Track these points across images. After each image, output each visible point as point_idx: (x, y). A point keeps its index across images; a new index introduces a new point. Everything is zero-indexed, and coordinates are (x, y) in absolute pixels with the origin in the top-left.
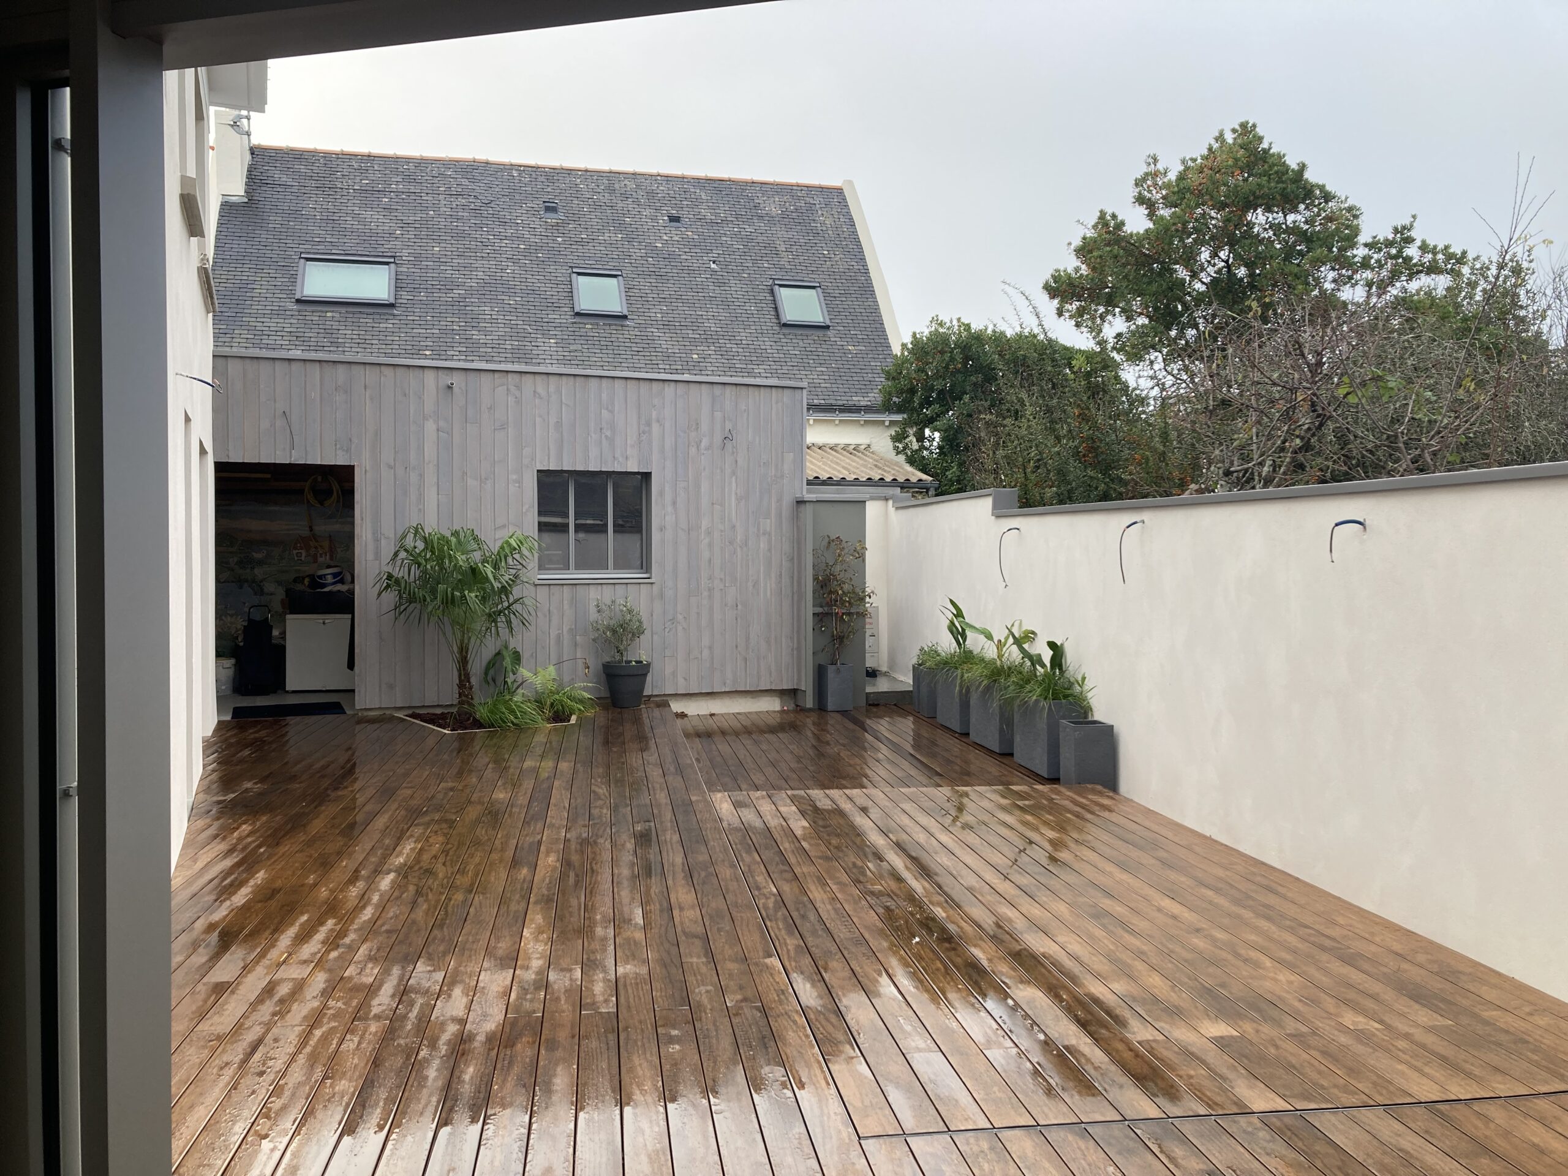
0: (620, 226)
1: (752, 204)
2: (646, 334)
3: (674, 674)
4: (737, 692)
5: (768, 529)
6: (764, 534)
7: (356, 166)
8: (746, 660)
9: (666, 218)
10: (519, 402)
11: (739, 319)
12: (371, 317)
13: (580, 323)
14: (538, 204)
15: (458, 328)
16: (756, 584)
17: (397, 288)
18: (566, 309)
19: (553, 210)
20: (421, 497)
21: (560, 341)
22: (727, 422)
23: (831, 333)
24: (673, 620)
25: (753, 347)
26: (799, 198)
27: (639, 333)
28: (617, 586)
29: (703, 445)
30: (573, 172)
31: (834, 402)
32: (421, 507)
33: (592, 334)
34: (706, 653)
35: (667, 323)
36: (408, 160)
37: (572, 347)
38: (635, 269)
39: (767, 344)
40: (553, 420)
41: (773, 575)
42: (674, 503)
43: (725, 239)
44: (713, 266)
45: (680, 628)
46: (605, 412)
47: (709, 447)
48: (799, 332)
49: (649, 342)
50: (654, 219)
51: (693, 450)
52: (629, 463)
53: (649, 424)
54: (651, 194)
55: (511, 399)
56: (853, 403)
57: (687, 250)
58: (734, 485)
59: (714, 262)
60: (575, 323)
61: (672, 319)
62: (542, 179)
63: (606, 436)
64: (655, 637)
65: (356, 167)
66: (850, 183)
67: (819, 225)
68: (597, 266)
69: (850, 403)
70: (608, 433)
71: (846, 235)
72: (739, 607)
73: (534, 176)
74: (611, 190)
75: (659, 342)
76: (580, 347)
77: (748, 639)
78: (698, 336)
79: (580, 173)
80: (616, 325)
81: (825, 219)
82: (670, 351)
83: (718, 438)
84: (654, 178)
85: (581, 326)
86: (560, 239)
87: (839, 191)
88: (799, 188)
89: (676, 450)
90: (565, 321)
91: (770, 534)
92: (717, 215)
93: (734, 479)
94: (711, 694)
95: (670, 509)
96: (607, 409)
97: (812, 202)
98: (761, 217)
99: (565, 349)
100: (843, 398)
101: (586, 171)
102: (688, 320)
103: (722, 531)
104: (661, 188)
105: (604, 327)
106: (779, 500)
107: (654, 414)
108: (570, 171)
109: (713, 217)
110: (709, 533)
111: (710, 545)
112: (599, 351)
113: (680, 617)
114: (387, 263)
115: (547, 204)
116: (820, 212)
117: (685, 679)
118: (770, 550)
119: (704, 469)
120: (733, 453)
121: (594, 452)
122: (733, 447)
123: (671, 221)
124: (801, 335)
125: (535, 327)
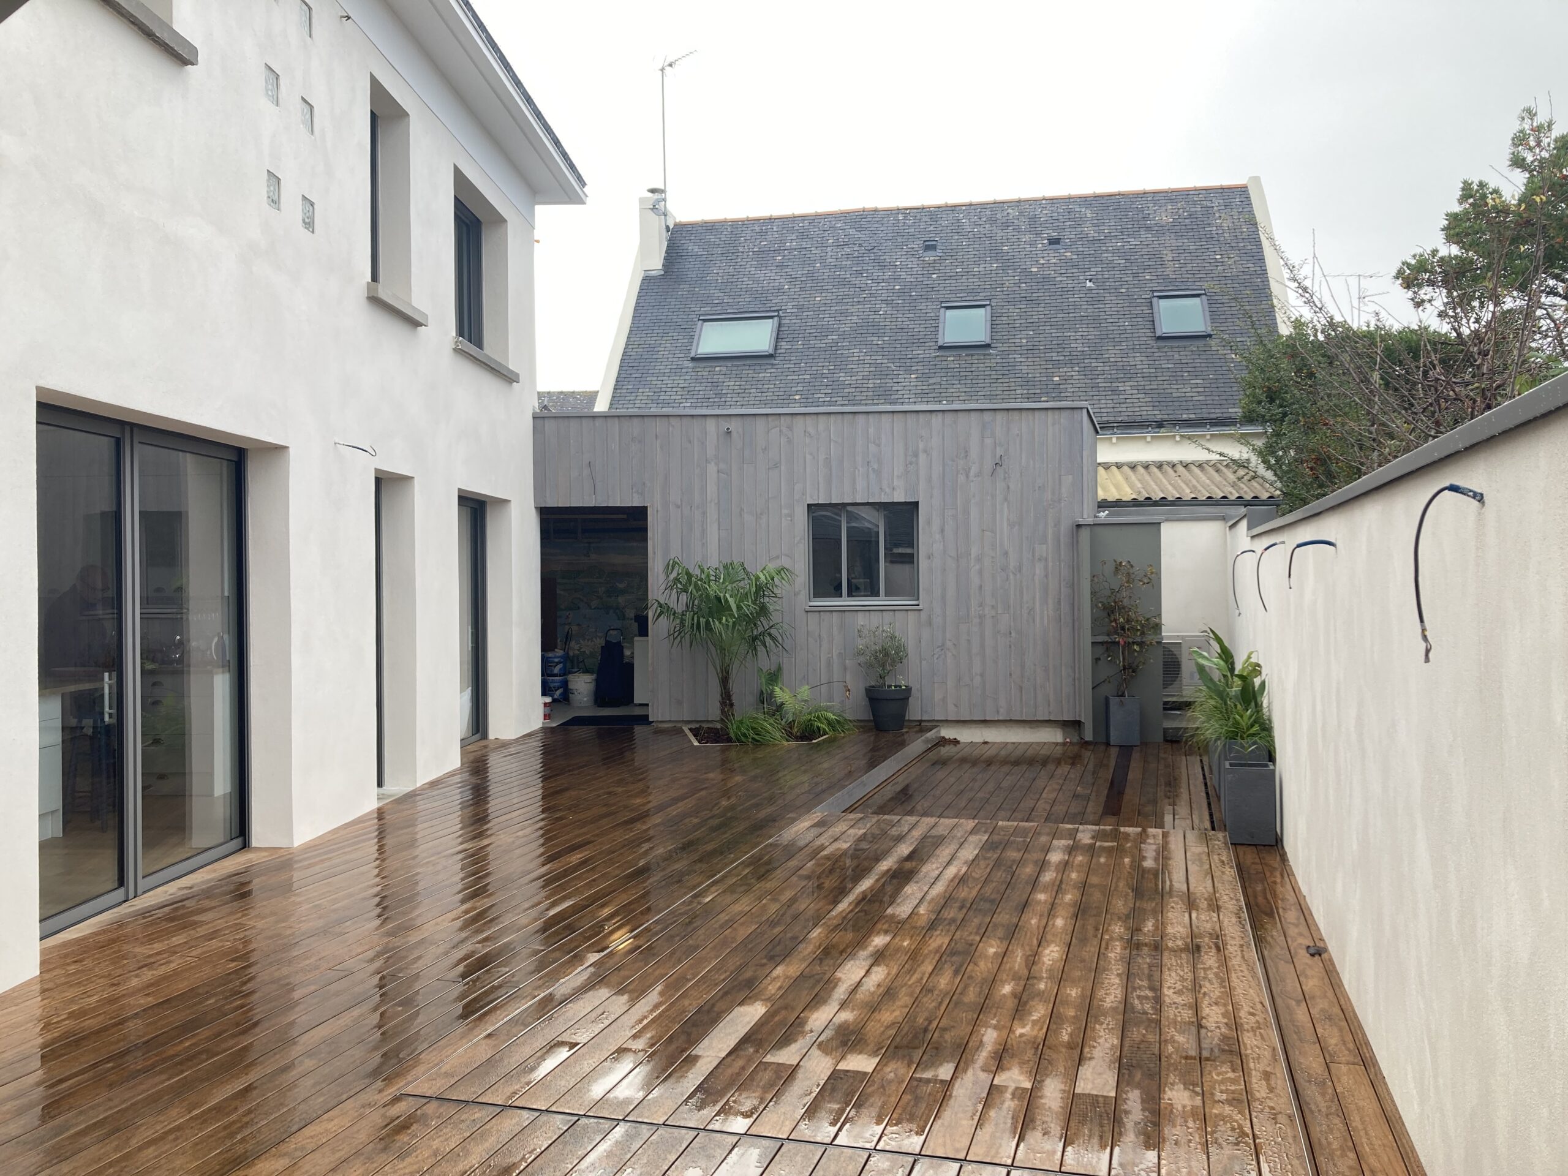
0: (996, 255)
1: (1140, 216)
2: (1008, 360)
3: (944, 699)
4: (1011, 721)
5: (1045, 555)
6: (1040, 560)
7: (757, 229)
8: (1021, 688)
9: (1045, 242)
10: (790, 441)
11: (1111, 336)
12: (753, 368)
13: (942, 356)
14: (917, 244)
15: (827, 372)
16: (1031, 610)
17: (778, 339)
18: (931, 344)
19: (933, 248)
20: (704, 532)
21: (920, 376)
22: (998, 448)
23: (1212, 342)
24: (942, 647)
25: (1121, 364)
26: (1195, 203)
27: (1001, 361)
28: (884, 613)
29: (972, 473)
30: (957, 208)
31: (1205, 416)
32: (704, 541)
33: (953, 366)
34: (978, 680)
35: (1031, 348)
36: (803, 218)
37: (931, 381)
38: (1006, 297)
39: (1138, 360)
40: (822, 457)
41: (1050, 601)
42: (942, 531)
43: (1106, 255)
44: (1089, 284)
45: (949, 654)
46: (872, 447)
47: (979, 474)
48: (1176, 343)
49: (1010, 368)
50: (1033, 244)
51: (962, 478)
52: (896, 494)
53: (916, 455)
54: (1033, 219)
55: (783, 440)
56: (1228, 415)
57: (1063, 271)
58: (1006, 510)
59: (1090, 281)
60: (938, 356)
61: (1037, 343)
62: (925, 219)
63: (873, 469)
64: (924, 663)
65: (758, 231)
66: (1256, 179)
67: (1214, 228)
68: (968, 299)
69: (1225, 415)
70: (876, 466)
71: (1244, 235)
72: (1013, 634)
73: (918, 217)
74: (992, 220)
75: (1021, 368)
76: (938, 380)
77: (1023, 667)
78: (1062, 358)
79: (964, 208)
80: (978, 354)
81: (1223, 222)
82: (1030, 375)
83: (988, 465)
84: (1038, 203)
85: (943, 359)
86: (934, 276)
87: (1243, 190)
88: (1197, 193)
89: (943, 479)
90: (928, 356)
91: (1046, 560)
92: (1099, 232)
93: (1006, 505)
94: (984, 722)
95: (938, 536)
96: (874, 443)
97: (1209, 205)
98: (1149, 228)
99: (924, 383)
100: (1217, 411)
101: (971, 205)
102: (1054, 342)
103: (993, 557)
104: (1045, 212)
105: (966, 358)
106: (1057, 524)
107: (921, 445)
108: (954, 208)
109: (1097, 235)
110: (979, 560)
111: (981, 572)
112: (957, 382)
113: (949, 644)
114: (771, 317)
115: (927, 243)
116: (1217, 215)
117: (956, 706)
118: (1046, 576)
119: (974, 496)
120: (1005, 479)
121: (861, 484)
122: (1005, 473)
123: (1050, 244)
124: (1178, 347)
125: (898, 365)
